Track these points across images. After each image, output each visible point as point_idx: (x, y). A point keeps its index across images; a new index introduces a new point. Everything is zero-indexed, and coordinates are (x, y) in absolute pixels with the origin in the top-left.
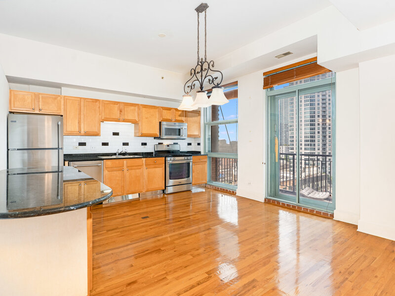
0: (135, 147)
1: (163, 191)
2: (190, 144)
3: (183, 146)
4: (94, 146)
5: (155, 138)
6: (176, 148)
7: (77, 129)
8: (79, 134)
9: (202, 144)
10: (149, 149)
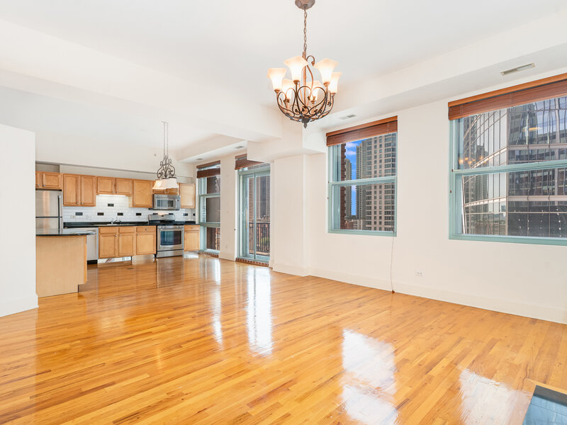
0: (130, 216)
1: (155, 255)
2: (186, 215)
3: (178, 216)
4: (90, 215)
5: (149, 209)
6: (172, 218)
7: (74, 201)
8: (76, 204)
9: (197, 215)
10: (143, 219)
